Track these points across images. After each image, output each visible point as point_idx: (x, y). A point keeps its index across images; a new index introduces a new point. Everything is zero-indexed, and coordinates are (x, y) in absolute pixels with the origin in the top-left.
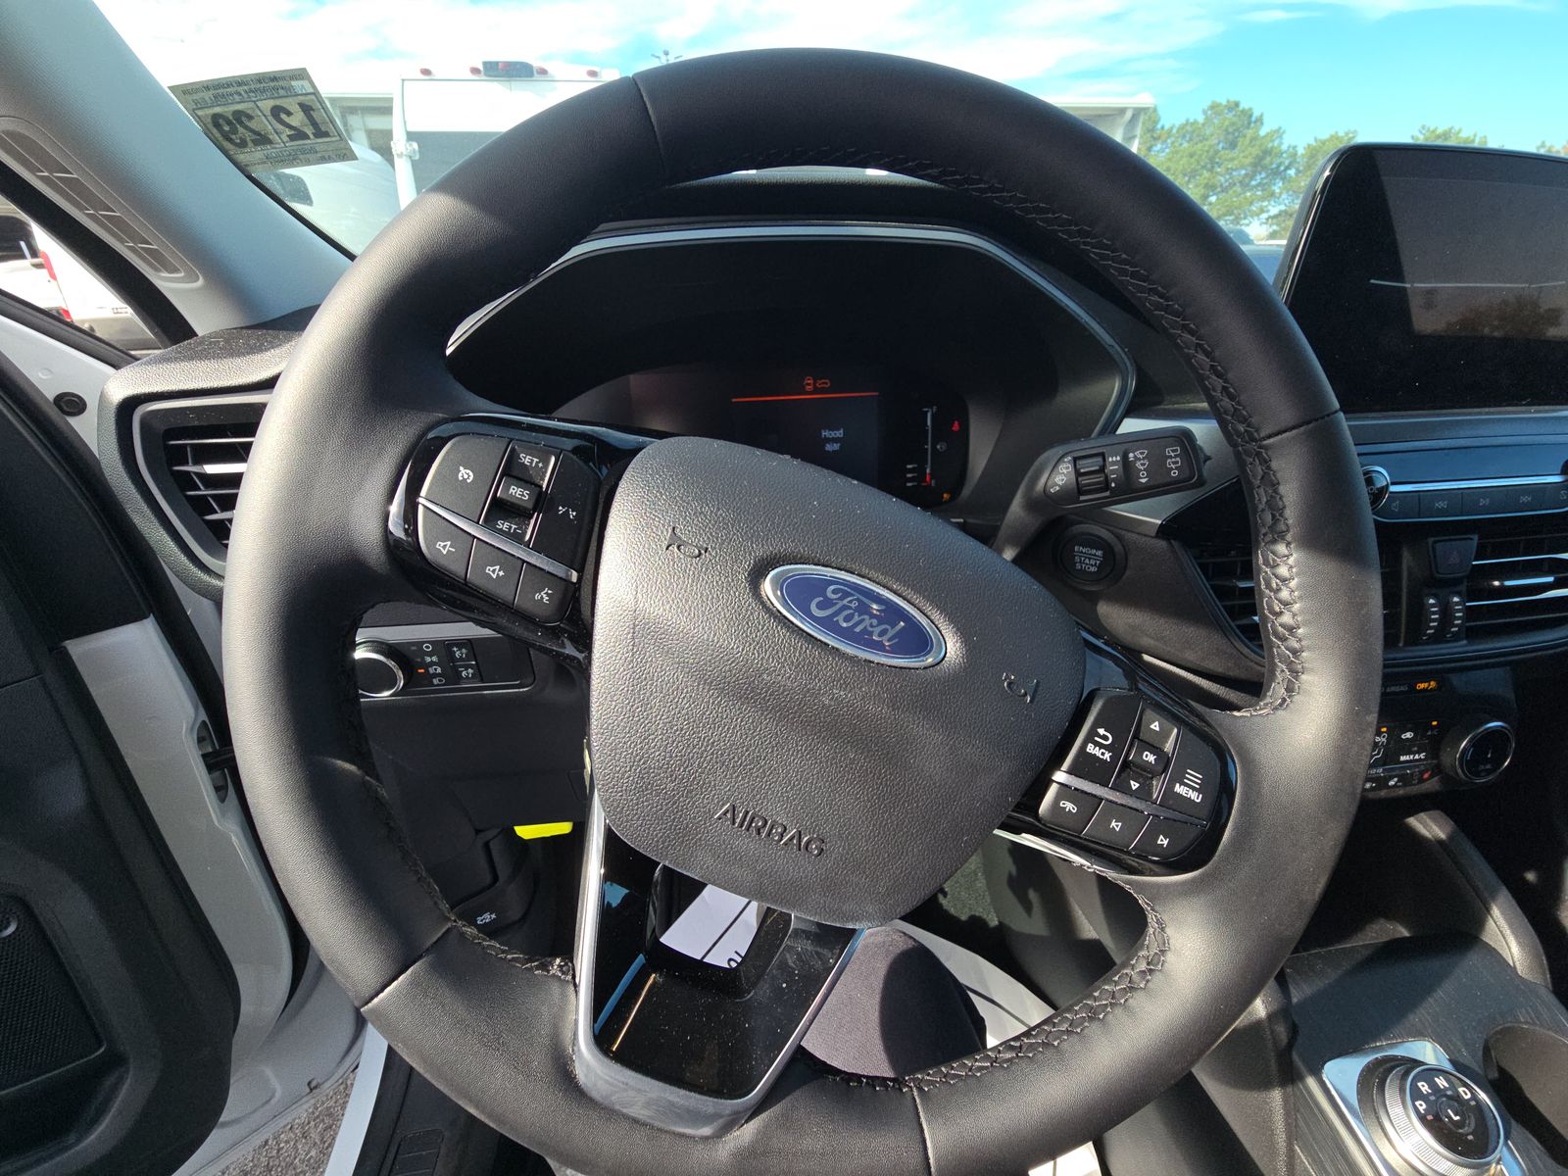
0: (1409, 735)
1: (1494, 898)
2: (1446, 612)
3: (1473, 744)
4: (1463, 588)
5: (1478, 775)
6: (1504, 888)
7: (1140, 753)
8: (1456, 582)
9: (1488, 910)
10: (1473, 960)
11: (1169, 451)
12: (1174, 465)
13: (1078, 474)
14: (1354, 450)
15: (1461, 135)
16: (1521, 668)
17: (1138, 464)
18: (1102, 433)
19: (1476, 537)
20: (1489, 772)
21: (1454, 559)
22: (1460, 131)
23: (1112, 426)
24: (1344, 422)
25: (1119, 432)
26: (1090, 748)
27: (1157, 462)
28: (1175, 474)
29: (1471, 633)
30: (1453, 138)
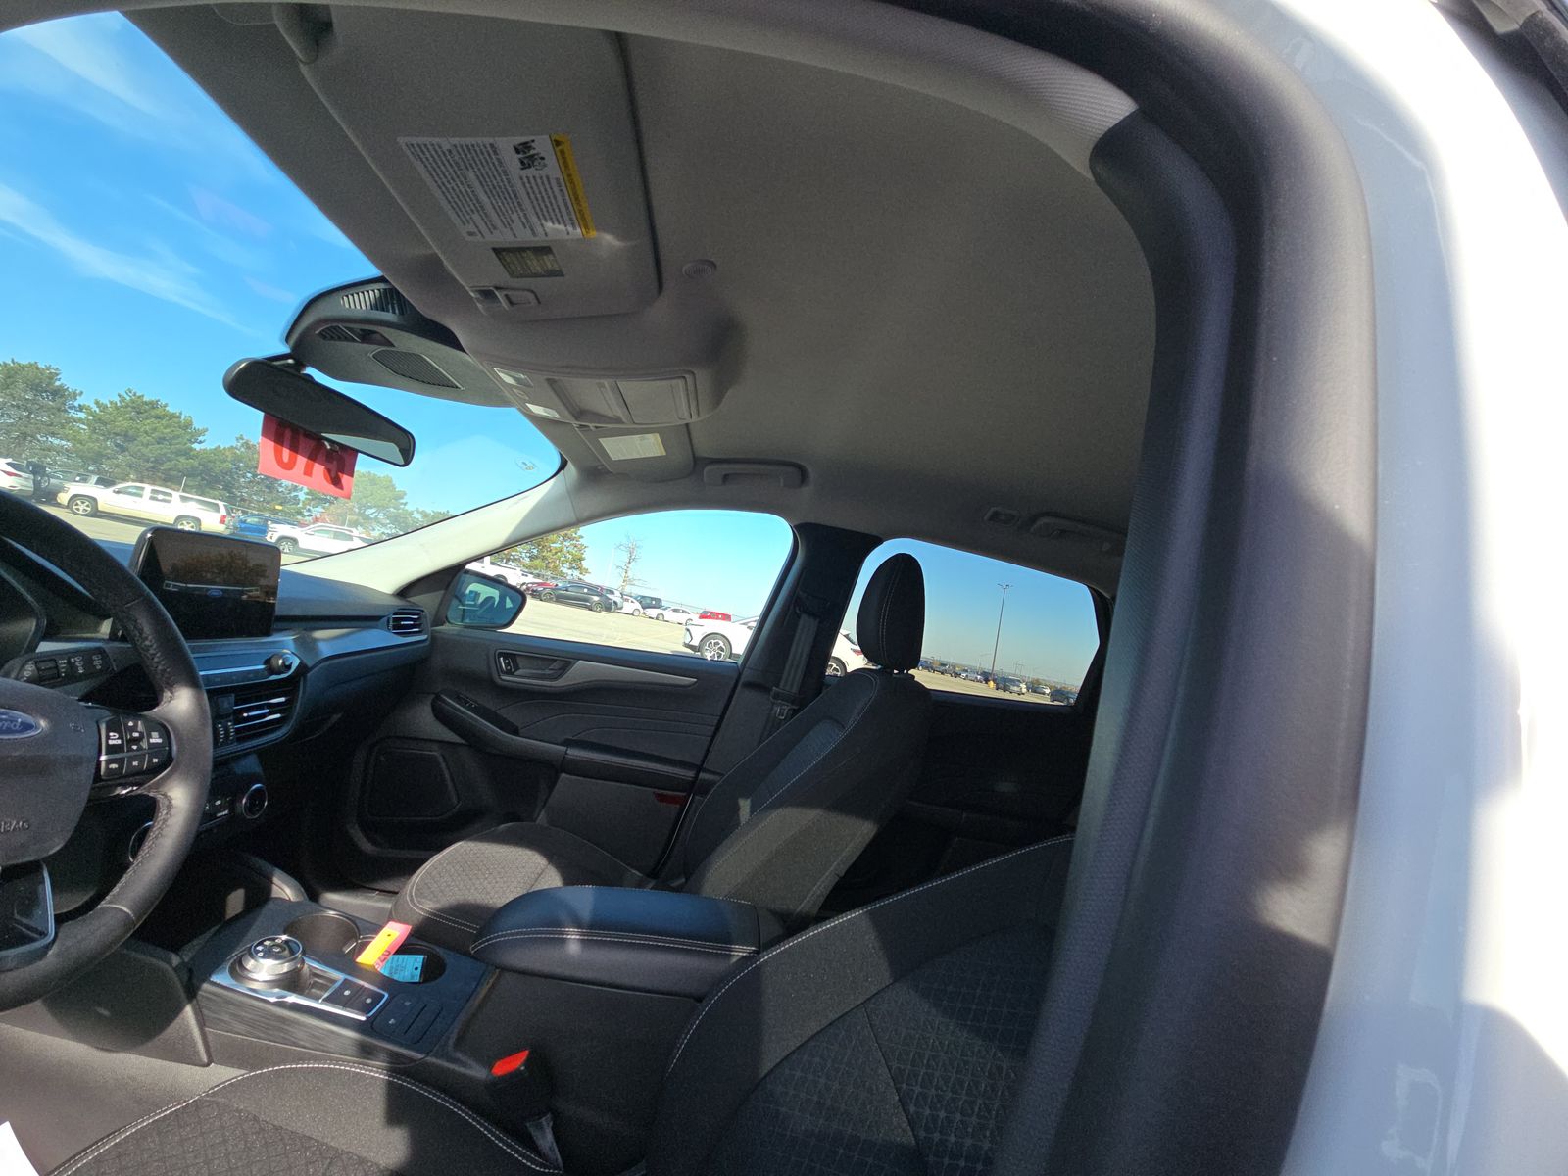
0: (219, 802)
1: (273, 875)
2: (227, 730)
3: (248, 798)
4: (232, 718)
5: (254, 814)
6: (277, 869)
7: (131, 735)
8: (228, 716)
9: (272, 882)
10: (270, 906)
11: (94, 657)
12: (97, 663)
13: (39, 669)
14: (192, 655)
15: (167, 408)
16: (262, 753)
17: (77, 664)
18: (26, 652)
19: (233, 695)
20: (258, 811)
21: (226, 705)
22: (166, 405)
23: (33, 647)
24: (186, 645)
25: (37, 651)
26: (111, 742)
27: (88, 663)
28: (99, 667)
29: (240, 740)
30: (160, 409)
